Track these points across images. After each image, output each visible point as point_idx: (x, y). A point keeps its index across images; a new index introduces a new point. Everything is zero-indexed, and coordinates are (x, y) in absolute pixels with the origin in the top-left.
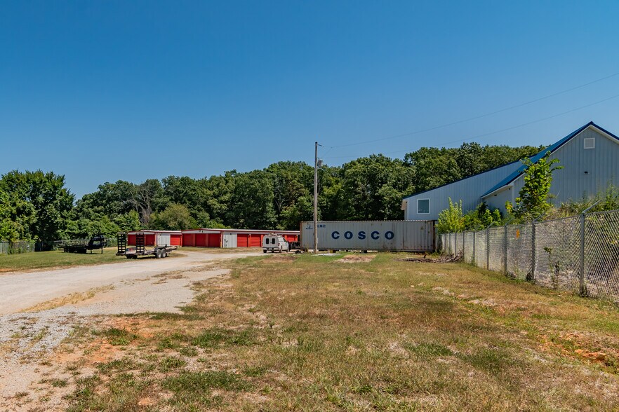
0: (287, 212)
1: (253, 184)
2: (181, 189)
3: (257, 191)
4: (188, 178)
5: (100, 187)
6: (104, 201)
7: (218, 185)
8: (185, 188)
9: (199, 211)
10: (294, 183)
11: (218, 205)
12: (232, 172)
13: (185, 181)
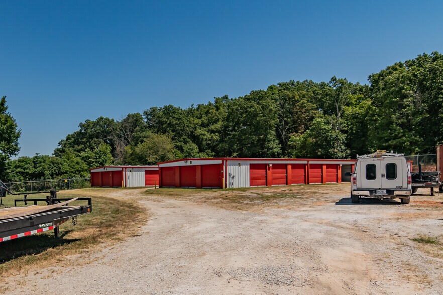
0: (297, 138)
1: (251, 107)
2: (164, 119)
3: (256, 115)
4: (171, 106)
5: (81, 125)
6: (84, 140)
7: (207, 113)
8: (168, 119)
9: (186, 142)
10: (303, 103)
11: (208, 136)
12: (223, 98)
13: (169, 111)
